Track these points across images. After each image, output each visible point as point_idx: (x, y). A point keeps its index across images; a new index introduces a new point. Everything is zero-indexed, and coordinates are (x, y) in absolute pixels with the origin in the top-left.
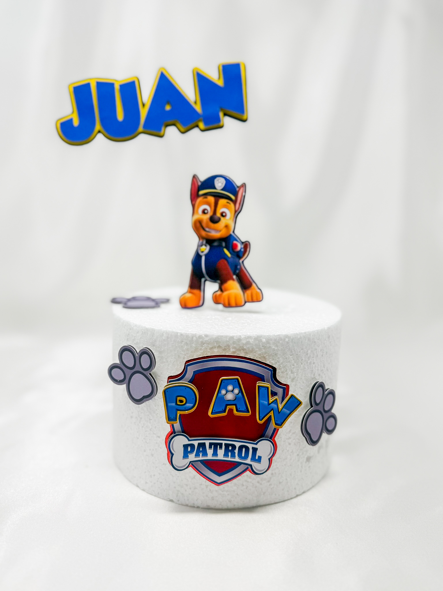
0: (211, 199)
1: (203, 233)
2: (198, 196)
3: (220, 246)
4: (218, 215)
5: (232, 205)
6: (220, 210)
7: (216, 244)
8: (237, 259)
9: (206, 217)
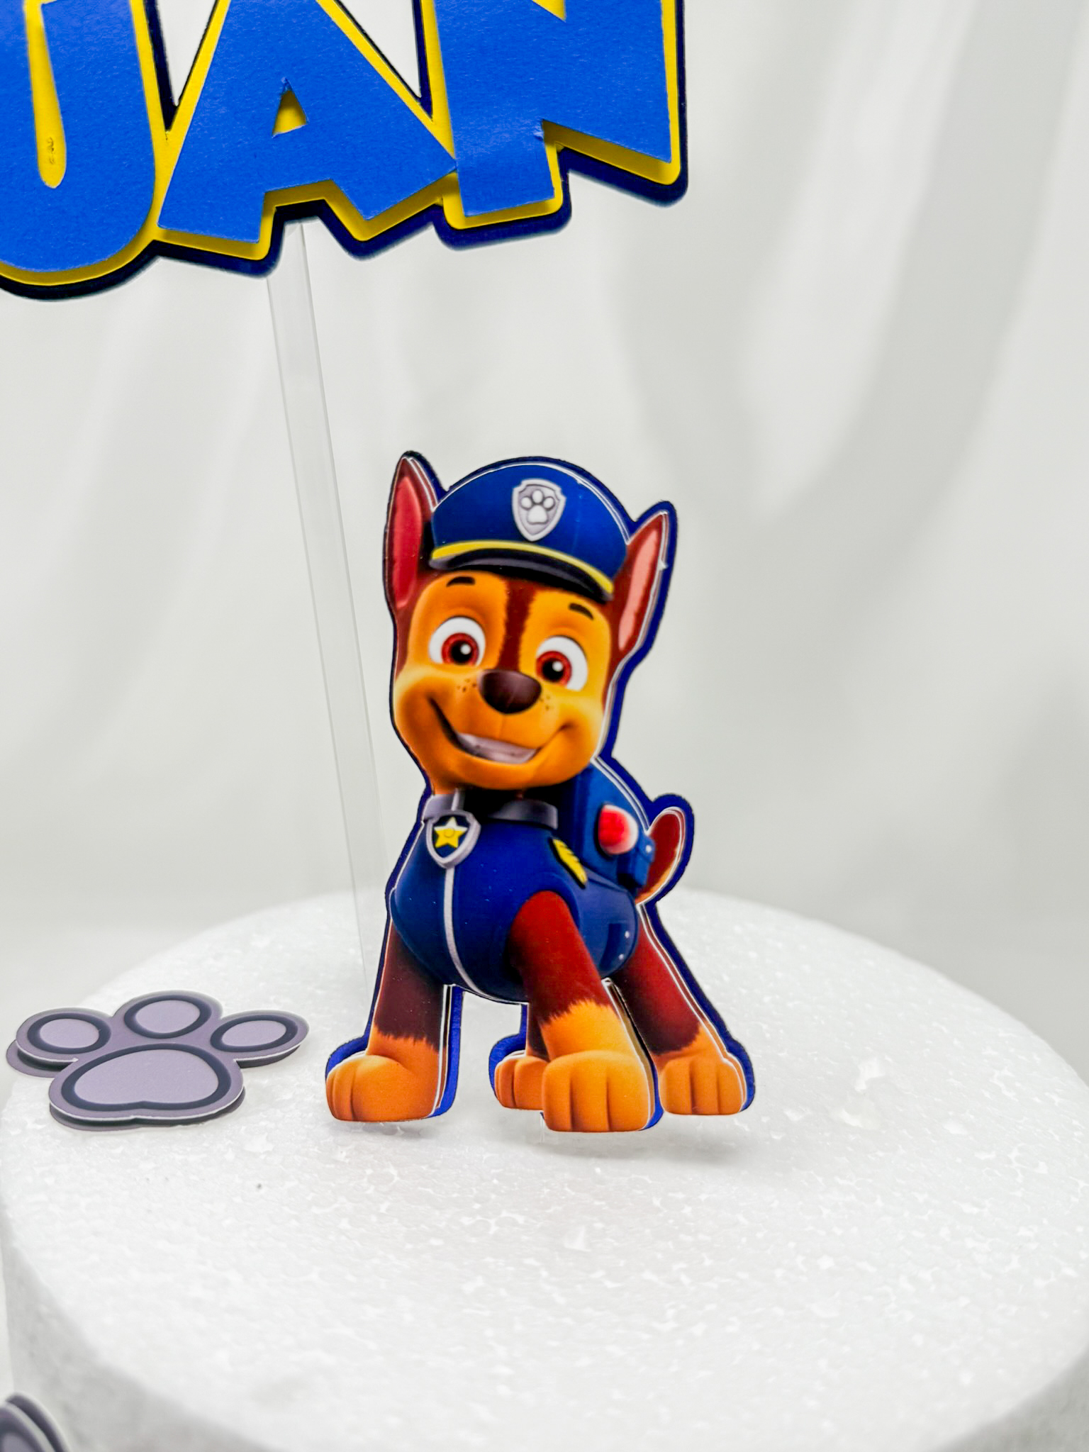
0: (492, 589)
1: (452, 759)
2: (425, 571)
3: (535, 824)
4: (528, 667)
5: (600, 620)
6: (534, 647)
7: (513, 813)
8: (622, 897)
9: (467, 678)
